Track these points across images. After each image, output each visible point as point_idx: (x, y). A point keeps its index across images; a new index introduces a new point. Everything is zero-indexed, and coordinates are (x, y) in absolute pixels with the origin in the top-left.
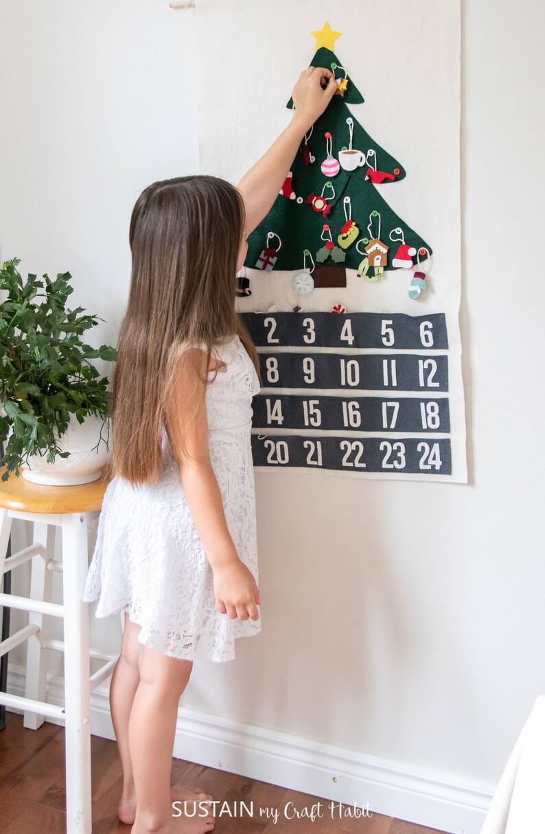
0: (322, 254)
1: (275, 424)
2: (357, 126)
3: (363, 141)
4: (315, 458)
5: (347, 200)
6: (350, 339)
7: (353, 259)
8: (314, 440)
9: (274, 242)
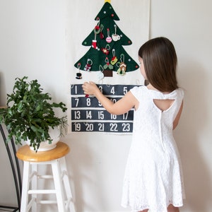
0: (105, 67)
1: (89, 119)
2: (117, 27)
3: (119, 32)
4: (101, 129)
5: (114, 50)
6: (114, 93)
7: (115, 69)
8: (102, 123)
9: (90, 62)
